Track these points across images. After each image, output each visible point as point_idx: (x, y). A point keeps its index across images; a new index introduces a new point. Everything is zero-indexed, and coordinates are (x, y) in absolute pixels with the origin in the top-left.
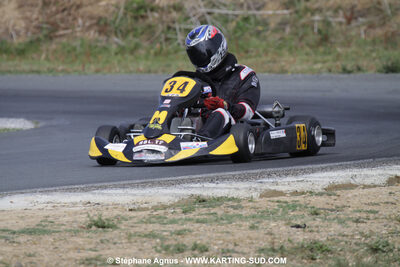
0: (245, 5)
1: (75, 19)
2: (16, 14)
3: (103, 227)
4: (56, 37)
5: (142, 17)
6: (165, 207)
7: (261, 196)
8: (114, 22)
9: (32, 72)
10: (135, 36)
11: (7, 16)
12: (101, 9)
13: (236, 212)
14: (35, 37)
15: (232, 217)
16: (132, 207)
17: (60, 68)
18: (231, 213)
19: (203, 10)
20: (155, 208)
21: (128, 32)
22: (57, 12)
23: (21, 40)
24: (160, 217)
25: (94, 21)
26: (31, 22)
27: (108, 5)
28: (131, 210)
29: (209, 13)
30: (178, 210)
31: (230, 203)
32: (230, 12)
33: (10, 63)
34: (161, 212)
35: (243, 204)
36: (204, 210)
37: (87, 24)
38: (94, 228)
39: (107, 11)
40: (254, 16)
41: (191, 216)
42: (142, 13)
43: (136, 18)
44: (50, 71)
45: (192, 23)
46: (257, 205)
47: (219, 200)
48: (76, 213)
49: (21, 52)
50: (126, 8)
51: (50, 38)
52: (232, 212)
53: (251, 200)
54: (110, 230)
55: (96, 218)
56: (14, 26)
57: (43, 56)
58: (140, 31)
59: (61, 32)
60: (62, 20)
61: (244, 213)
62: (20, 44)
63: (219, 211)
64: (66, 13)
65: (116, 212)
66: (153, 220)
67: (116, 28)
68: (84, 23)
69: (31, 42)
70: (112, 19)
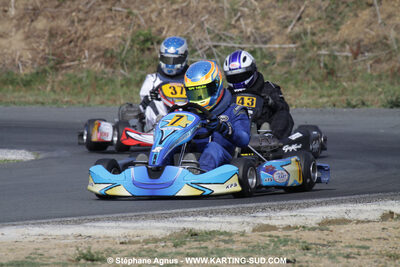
0: (252, 38)
1: (81, 51)
2: (23, 44)
3: (93, 260)
4: (63, 68)
5: (149, 49)
6: (156, 240)
7: (254, 231)
8: (121, 54)
9: (37, 103)
10: (140, 68)
11: (13, 48)
12: (107, 41)
13: (227, 246)
14: (42, 67)
15: (222, 251)
16: (123, 240)
17: (66, 99)
18: (222, 248)
19: (210, 43)
20: (146, 242)
21: (134, 64)
22: (64, 44)
23: (27, 71)
24: (151, 250)
25: (101, 53)
26: (39, 53)
27: (114, 37)
28: (122, 243)
29: (215, 46)
30: (169, 244)
31: (222, 237)
32: (237, 45)
33: (16, 94)
34: (151, 246)
35: (234, 238)
36: (195, 244)
37: (94, 56)
38: (82, 261)
39: (113, 43)
40: (261, 49)
41: (181, 249)
42: (149, 45)
43: (143, 50)
44: (55, 102)
45: (198, 56)
46: (249, 240)
47: (211, 234)
48: (66, 246)
49: (27, 83)
50: (133, 41)
51: (56, 69)
52: (223, 246)
53: (243, 234)
54: (99, 263)
55: (85, 251)
56: (21, 57)
57: (49, 88)
58: (146, 63)
59: (68, 64)
60: (69, 52)
61: (234, 247)
62: (26, 75)
63: (210, 245)
64: (72, 44)
65: (106, 246)
66: (144, 253)
67: (123, 60)
68: (90, 56)
69: (37, 73)
70: (119, 51)
